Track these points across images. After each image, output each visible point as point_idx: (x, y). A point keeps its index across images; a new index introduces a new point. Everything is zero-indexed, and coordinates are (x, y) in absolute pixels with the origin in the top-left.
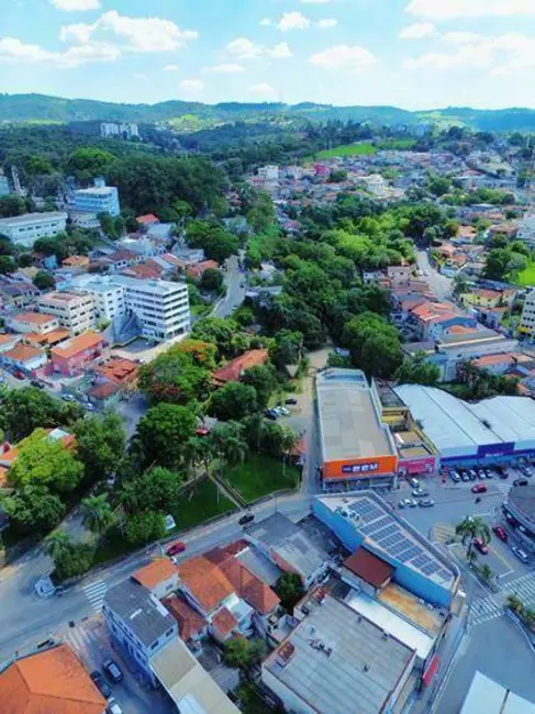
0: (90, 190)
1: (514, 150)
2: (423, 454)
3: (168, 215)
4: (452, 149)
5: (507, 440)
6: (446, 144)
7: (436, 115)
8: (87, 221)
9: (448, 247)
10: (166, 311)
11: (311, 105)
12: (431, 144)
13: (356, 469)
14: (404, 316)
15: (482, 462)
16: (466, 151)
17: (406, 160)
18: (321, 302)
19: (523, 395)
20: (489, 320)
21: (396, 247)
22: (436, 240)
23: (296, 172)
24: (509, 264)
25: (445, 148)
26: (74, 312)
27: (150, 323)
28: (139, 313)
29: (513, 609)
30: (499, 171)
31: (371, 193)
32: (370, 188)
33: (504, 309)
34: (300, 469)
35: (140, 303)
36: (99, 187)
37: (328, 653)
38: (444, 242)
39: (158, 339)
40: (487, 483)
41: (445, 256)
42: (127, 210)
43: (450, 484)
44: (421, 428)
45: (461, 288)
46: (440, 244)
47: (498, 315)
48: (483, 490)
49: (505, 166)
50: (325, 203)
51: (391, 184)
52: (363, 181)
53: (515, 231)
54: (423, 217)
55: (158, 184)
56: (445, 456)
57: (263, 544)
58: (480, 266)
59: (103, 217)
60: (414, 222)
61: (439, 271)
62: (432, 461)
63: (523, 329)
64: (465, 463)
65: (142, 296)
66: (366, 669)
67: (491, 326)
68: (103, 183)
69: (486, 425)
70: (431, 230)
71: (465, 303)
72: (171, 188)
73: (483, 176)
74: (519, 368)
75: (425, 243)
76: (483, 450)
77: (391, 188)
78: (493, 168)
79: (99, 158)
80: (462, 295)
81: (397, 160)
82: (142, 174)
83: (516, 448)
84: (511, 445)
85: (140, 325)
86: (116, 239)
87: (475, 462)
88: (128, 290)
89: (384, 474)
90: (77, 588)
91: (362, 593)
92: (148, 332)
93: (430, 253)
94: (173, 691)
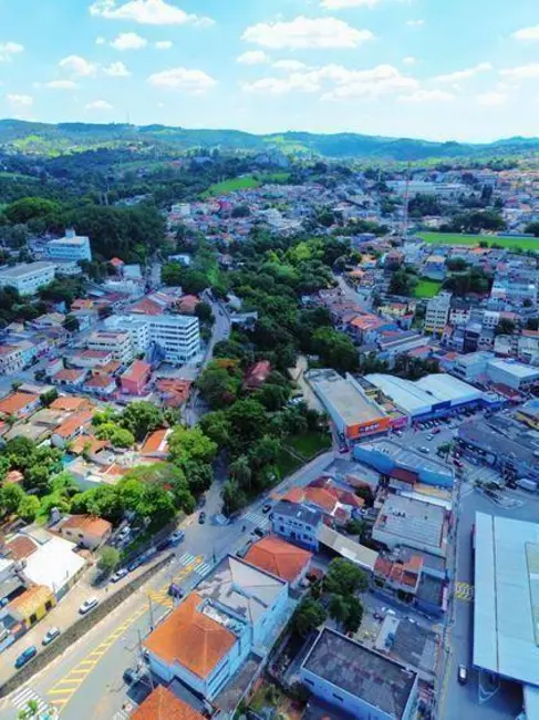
0: (63, 240)
1: (370, 183)
2: (399, 416)
3: (130, 257)
4: (322, 182)
5: (446, 399)
6: (316, 178)
7: (279, 139)
8: (71, 269)
9: (357, 272)
10: (187, 339)
11: (160, 127)
12: (303, 177)
13: (367, 429)
14: (344, 327)
15: (435, 415)
16: (333, 185)
17: (289, 193)
18: (289, 322)
19: (443, 372)
20: (403, 325)
21: (320, 273)
22: (347, 266)
23: (204, 208)
24: (408, 282)
25: (316, 182)
26: (122, 346)
27: (172, 350)
28: (162, 343)
29: (479, 486)
30: (365, 203)
31: (271, 226)
32: (270, 221)
33: (411, 316)
34: (330, 435)
35: (164, 335)
36: (71, 237)
37: (404, 516)
38: (353, 267)
39: (181, 362)
40: (440, 427)
41: (358, 279)
42: (98, 256)
43: (419, 431)
44: (392, 400)
45: (377, 303)
46: (351, 270)
47: (409, 319)
48: (438, 432)
49: (367, 198)
50: (238, 236)
51: (284, 216)
52: (263, 215)
53: (404, 257)
54: (334, 248)
55: (119, 232)
56: (413, 414)
57: (340, 474)
58: (386, 285)
59: (82, 264)
60: (327, 253)
61: (356, 290)
62: (406, 419)
63: (428, 329)
64: (425, 417)
65: (163, 329)
66: (426, 518)
67: (405, 329)
68: (74, 233)
69: (430, 393)
70: (343, 258)
71: (383, 314)
72: (129, 235)
73: (353, 207)
74: (435, 355)
75: (340, 269)
76: (435, 407)
77: (285, 220)
78: (359, 200)
79: (44, 206)
80: (380, 308)
81: (282, 193)
82: (103, 223)
83: (452, 404)
84: (449, 402)
85: (162, 352)
86: (102, 282)
87: (430, 417)
88: (152, 325)
89: (381, 430)
90: (240, 518)
91: (404, 490)
92: (172, 357)
93: (345, 277)
94: (334, 548)
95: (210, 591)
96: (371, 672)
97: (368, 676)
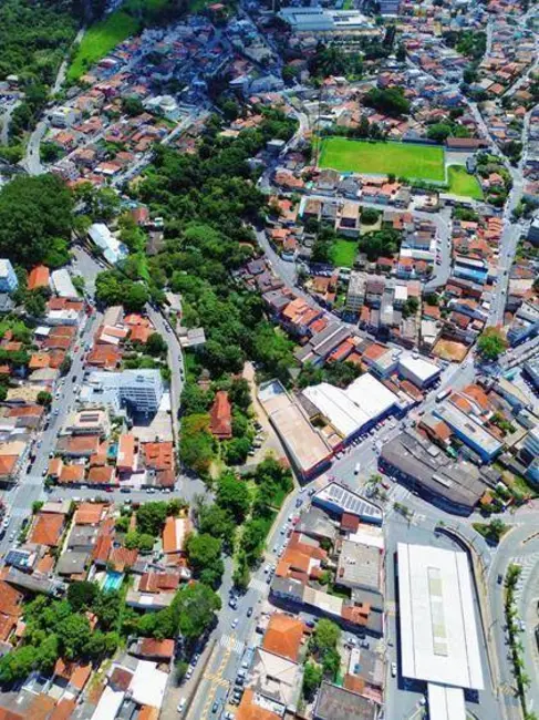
14: (277, 316)
20: (327, 304)
27: (142, 403)
28: (133, 399)
33: (334, 294)
35: (133, 394)
37: (354, 564)
41: (282, 242)
44: (330, 421)
46: (272, 227)
61: (281, 256)
63: (349, 309)
66: (368, 562)
69: (357, 405)
71: (309, 291)
74: (357, 349)
85: (133, 405)
88: (122, 389)
92: (143, 408)
93: (268, 236)
94: (315, 605)
95: (254, 683)
96: (352, 708)
97: (351, 711)
